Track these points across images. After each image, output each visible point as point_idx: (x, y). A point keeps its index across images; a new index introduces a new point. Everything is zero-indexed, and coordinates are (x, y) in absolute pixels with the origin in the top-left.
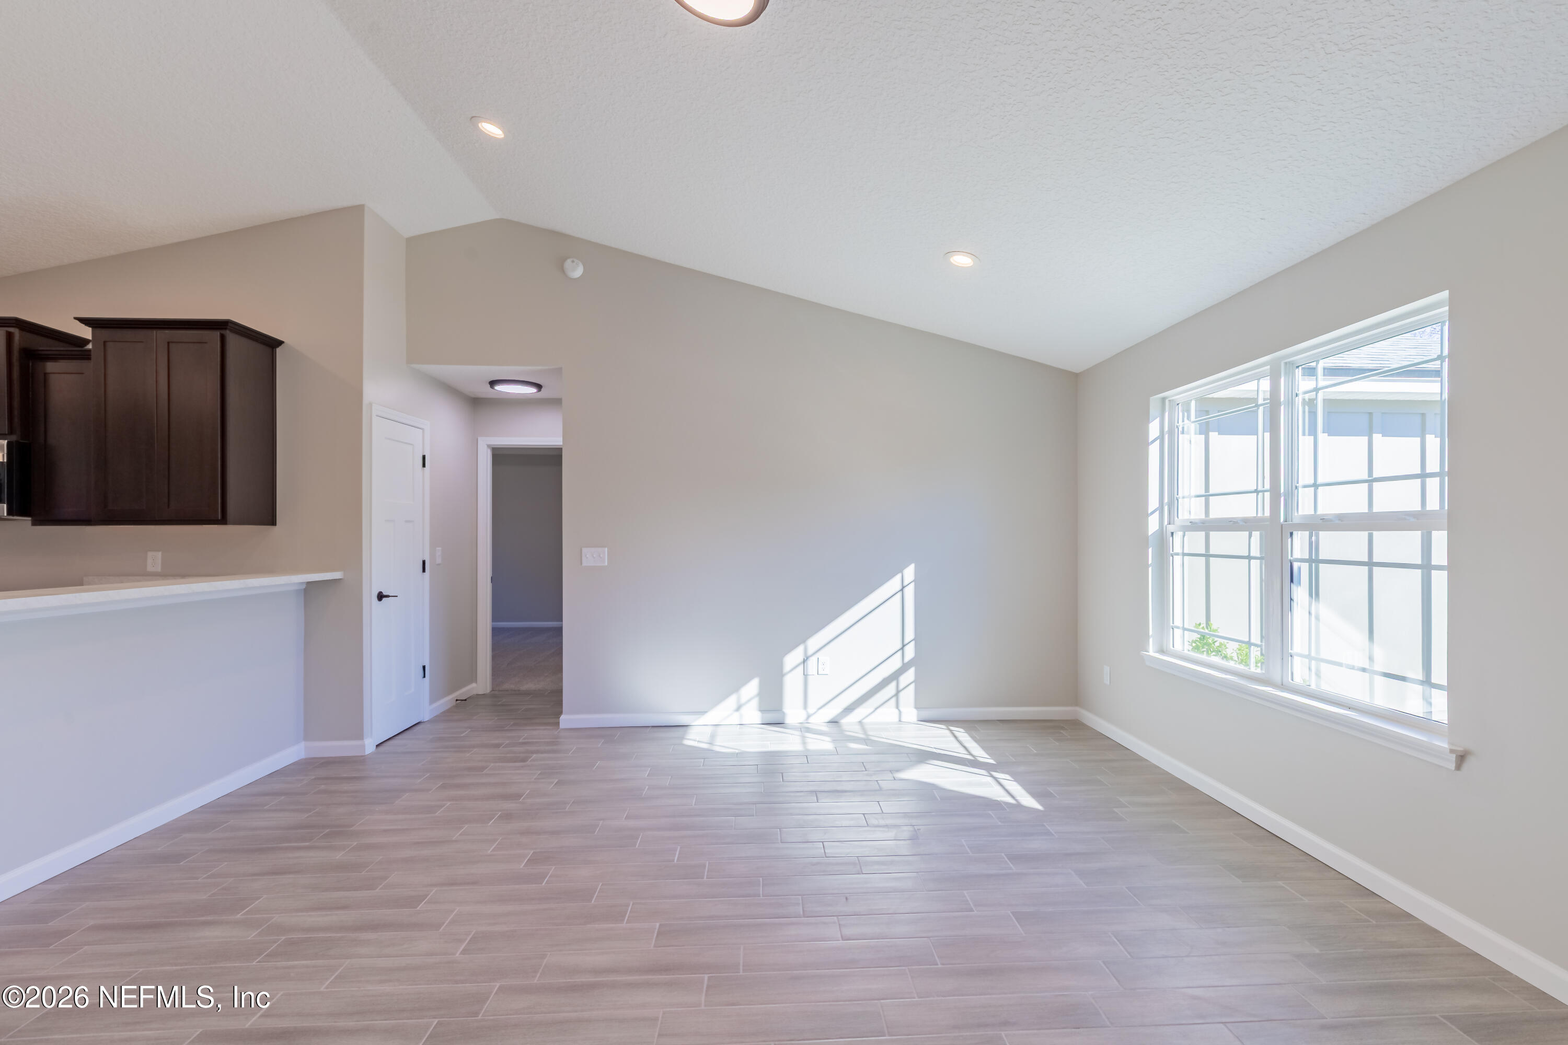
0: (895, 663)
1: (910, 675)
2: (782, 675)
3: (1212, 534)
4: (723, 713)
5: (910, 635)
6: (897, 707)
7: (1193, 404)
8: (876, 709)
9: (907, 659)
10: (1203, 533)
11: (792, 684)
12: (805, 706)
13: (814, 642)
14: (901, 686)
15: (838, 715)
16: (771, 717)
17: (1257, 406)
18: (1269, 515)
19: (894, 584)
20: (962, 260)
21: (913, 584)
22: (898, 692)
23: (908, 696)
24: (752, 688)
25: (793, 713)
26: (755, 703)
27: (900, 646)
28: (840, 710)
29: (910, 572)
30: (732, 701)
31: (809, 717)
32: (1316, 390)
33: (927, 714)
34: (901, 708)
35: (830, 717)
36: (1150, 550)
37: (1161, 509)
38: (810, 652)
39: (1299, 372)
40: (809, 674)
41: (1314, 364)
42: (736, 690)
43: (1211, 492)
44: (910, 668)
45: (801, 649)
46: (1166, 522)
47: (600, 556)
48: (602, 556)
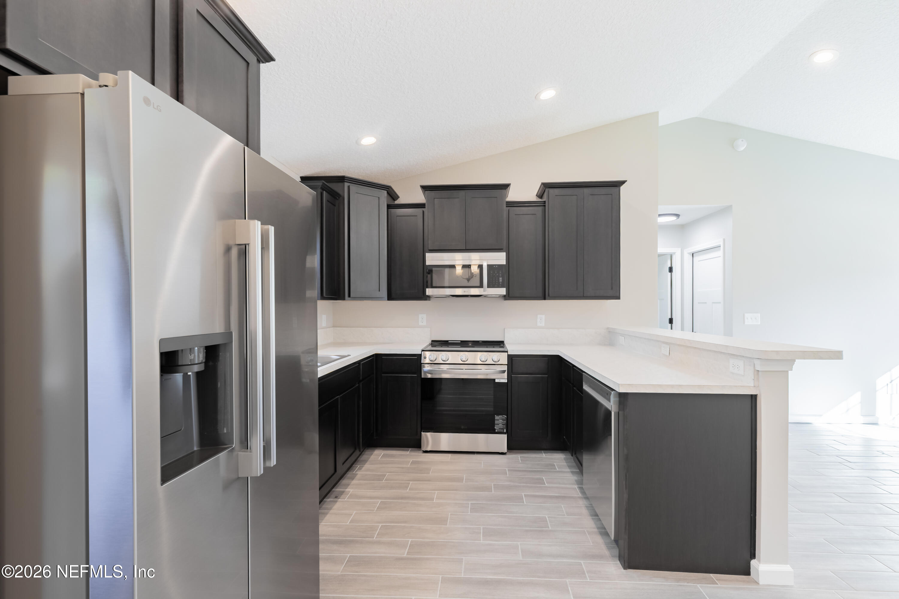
16: (869, 419)
47: (756, 318)
48: (757, 319)
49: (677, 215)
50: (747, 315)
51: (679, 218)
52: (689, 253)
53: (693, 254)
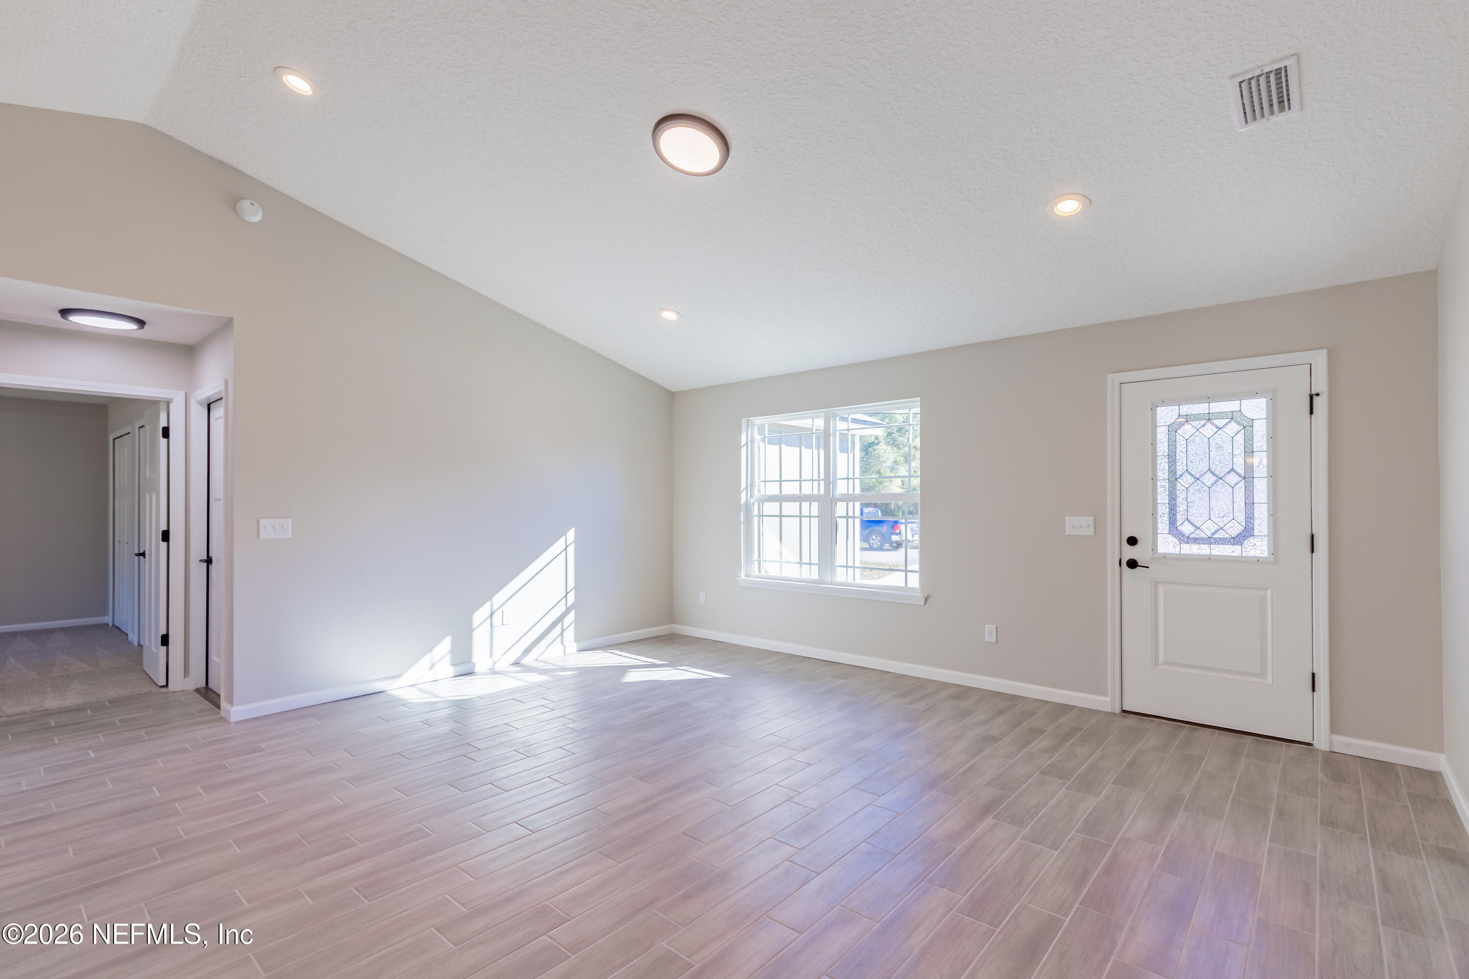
0: (561, 608)
1: (571, 617)
2: (471, 631)
3: (783, 503)
4: (418, 673)
5: (571, 584)
6: (562, 643)
7: (767, 426)
8: (547, 647)
9: (568, 605)
10: (778, 503)
11: (480, 637)
12: (491, 655)
13: (498, 599)
14: (565, 626)
15: (519, 658)
16: (462, 669)
17: (813, 433)
18: (823, 493)
19: (560, 545)
20: (669, 316)
21: (573, 543)
22: (563, 631)
23: (570, 633)
24: (446, 645)
25: (481, 661)
26: (448, 659)
27: (564, 594)
28: (519, 653)
29: (571, 535)
30: (426, 661)
31: (494, 664)
32: (848, 430)
33: (584, 644)
34: (564, 644)
35: (512, 661)
36: (742, 513)
37: (747, 488)
38: (495, 608)
39: (838, 418)
40: (494, 626)
41: (847, 416)
42: (430, 650)
43: (783, 479)
44: (571, 611)
45: (488, 604)
46: (749, 497)
47: (283, 527)
48: (285, 527)
49: (141, 323)
50: (263, 522)
51: (143, 328)
52: (200, 403)
53: (209, 406)
